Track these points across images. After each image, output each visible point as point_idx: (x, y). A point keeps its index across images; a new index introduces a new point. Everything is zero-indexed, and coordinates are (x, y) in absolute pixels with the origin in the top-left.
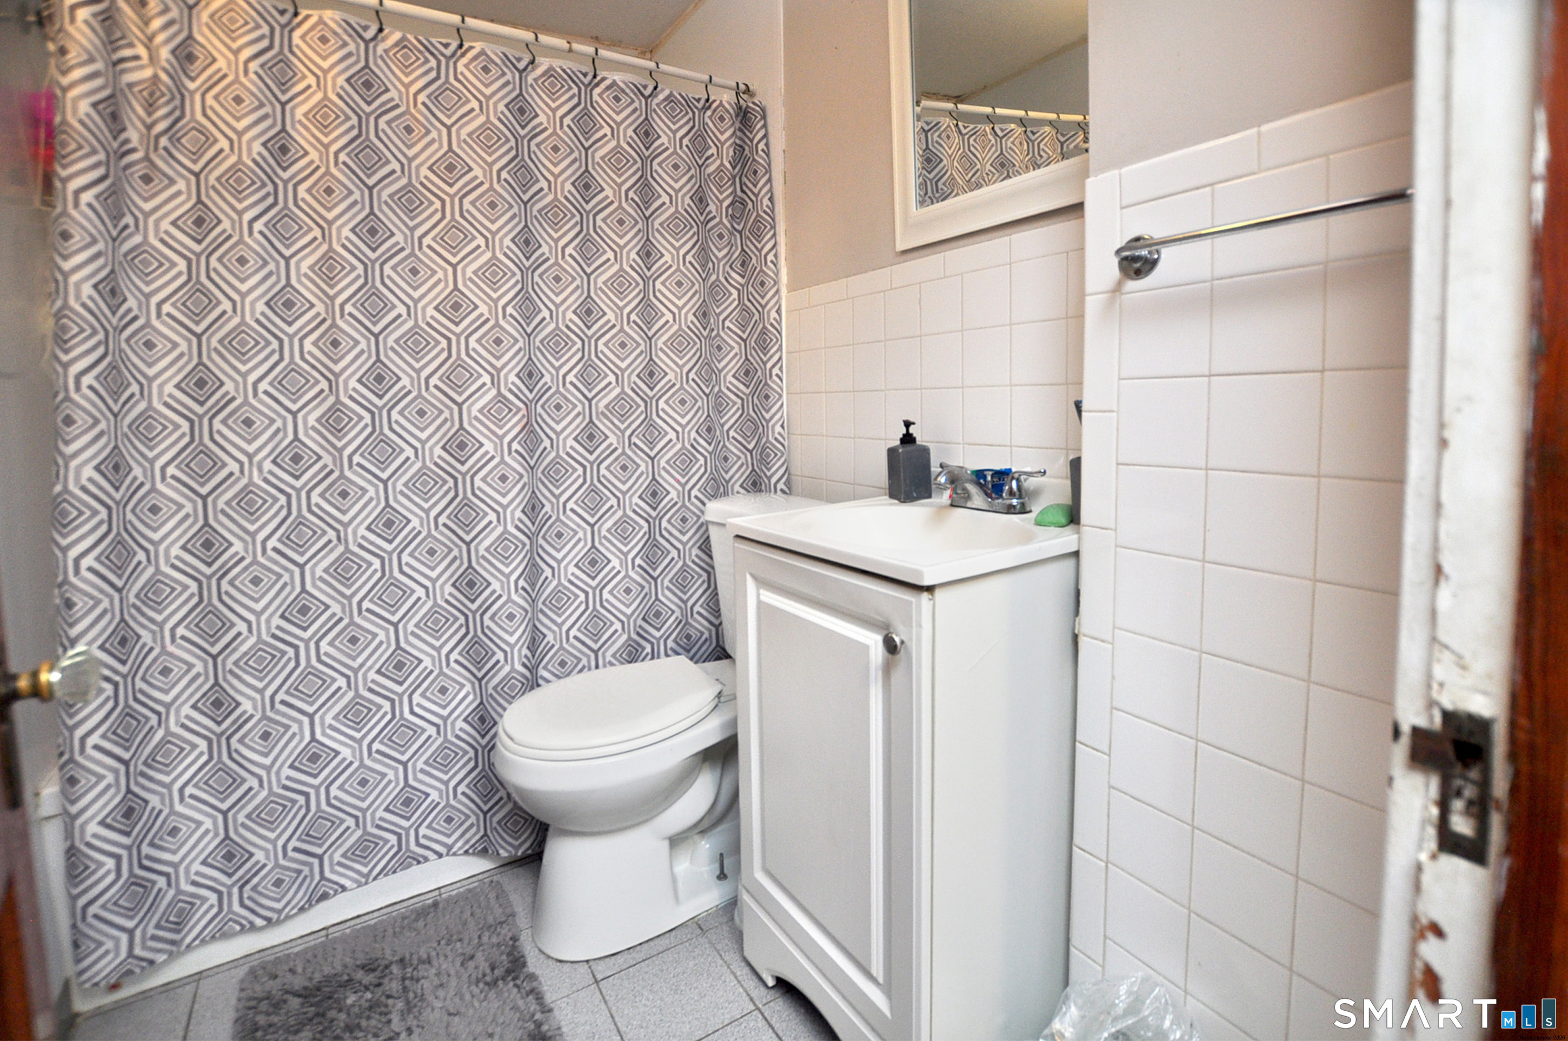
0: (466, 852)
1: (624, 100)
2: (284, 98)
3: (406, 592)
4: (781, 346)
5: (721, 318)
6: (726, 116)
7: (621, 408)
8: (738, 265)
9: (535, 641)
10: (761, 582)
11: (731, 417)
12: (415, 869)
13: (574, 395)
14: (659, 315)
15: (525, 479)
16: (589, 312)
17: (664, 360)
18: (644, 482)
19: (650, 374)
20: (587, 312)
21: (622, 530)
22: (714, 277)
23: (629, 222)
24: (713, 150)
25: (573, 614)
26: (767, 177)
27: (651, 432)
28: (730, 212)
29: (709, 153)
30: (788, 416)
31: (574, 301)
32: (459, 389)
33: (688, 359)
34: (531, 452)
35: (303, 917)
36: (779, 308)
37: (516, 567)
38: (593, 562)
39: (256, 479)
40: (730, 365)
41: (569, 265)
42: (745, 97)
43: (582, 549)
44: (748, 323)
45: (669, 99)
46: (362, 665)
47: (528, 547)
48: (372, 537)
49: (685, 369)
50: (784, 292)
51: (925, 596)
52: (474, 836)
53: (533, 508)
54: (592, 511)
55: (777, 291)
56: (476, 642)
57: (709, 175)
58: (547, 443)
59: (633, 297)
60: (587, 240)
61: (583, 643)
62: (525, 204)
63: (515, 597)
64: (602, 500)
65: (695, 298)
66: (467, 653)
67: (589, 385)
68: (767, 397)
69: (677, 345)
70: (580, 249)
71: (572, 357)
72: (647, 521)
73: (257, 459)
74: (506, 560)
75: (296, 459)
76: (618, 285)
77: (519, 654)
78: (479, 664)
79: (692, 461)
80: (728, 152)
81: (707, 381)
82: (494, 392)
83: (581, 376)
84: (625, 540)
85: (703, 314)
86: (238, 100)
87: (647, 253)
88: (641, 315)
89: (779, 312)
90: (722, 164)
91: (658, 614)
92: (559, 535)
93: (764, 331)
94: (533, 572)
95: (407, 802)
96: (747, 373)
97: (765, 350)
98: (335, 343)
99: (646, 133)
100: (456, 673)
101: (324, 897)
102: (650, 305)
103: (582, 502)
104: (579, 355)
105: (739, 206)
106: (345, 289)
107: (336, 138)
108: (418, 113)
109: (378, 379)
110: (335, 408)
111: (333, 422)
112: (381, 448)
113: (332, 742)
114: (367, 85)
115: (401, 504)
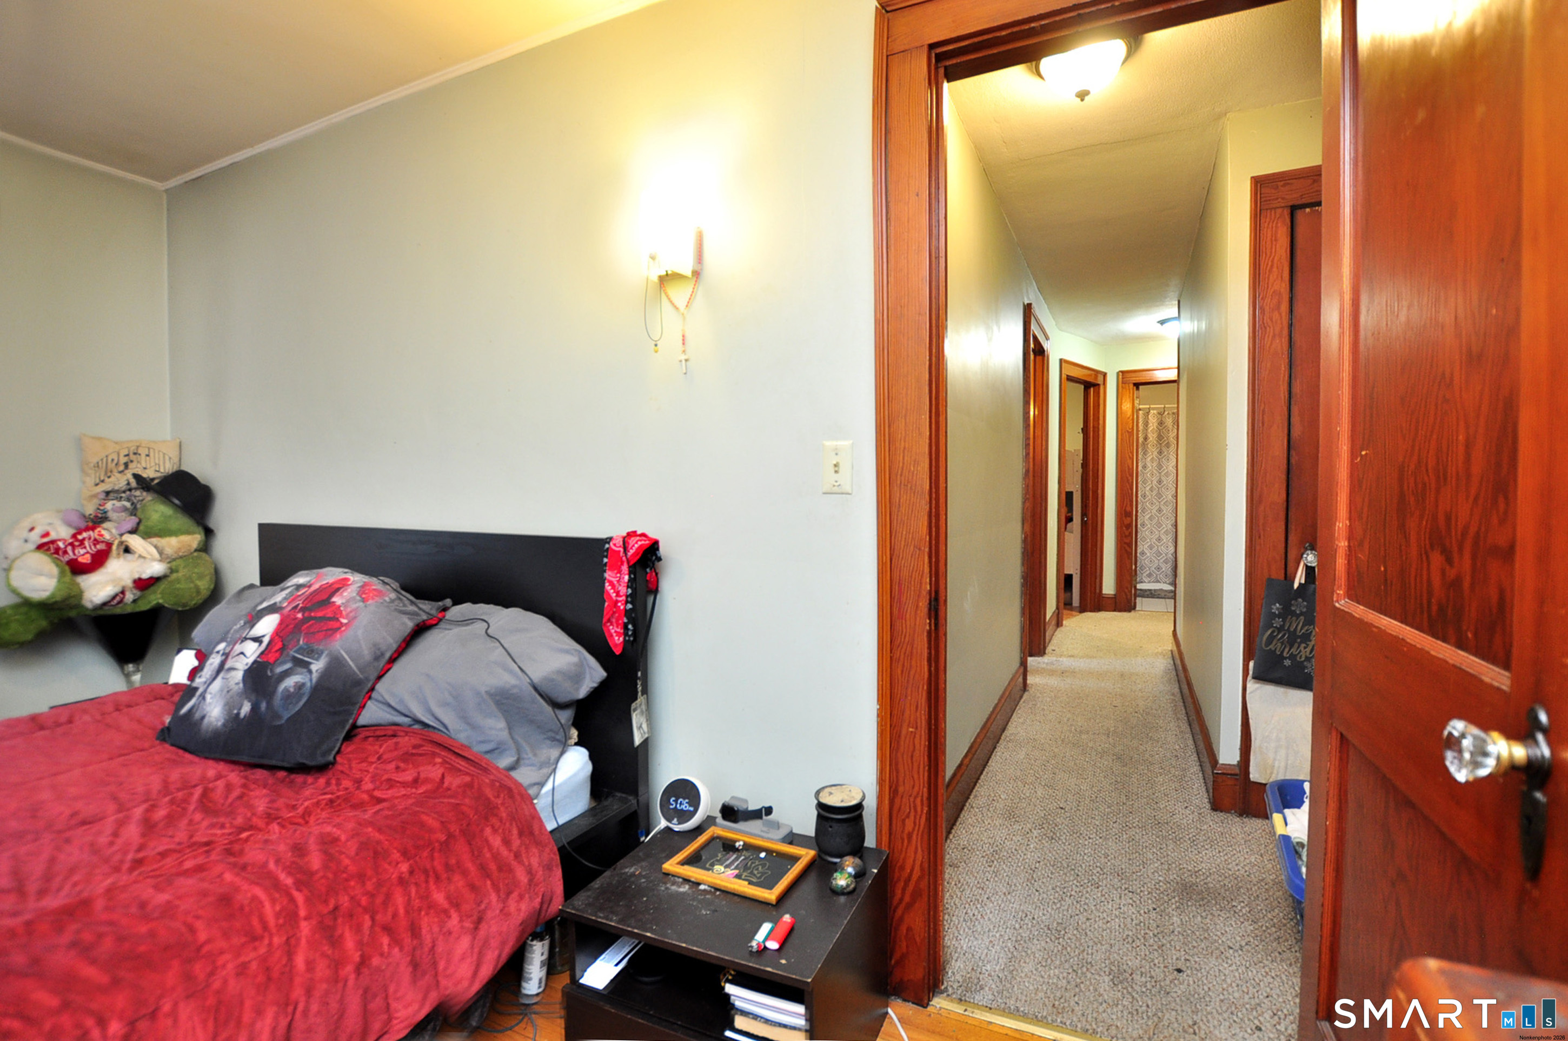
48: (1157, 513)
106: (1155, 464)
107: (1155, 435)
108: (1171, 427)
109: (1160, 482)
110: (1152, 487)
111: (1151, 490)
112: (1159, 495)
113: (1146, 551)
114: (1161, 423)
115: (1162, 507)
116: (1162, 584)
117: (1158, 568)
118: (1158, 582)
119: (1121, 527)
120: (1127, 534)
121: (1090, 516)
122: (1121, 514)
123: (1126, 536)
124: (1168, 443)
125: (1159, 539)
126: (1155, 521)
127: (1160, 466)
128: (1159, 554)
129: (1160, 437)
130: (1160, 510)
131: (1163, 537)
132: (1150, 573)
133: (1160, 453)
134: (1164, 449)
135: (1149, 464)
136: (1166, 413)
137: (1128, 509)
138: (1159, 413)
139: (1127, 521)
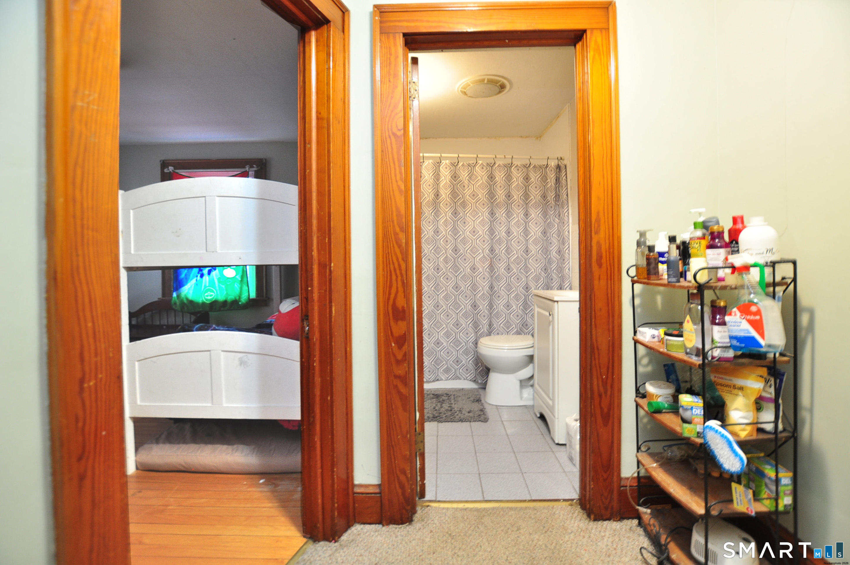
0: (471, 380)
1: (520, 170)
2: (438, 183)
3: (460, 306)
4: (569, 243)
5: (552, 233)
6: (552, 169)
7: (517, 261)
8: (557, 216)
9: (490, 325)
10: (539, 307)
11: (554, 266)
12: (458, 381)
13: (504, 256)
14: (530, 233)
15: (490, 279)
16: (509, 233)
17: (531, 247)
18: (524, 284)
19: (527, 251)
20: (508, 232)
21: (517, 297)
22: (549, 220)
23: (521, 206)
24: (549, 180)
25: (501, 320)
26: (566, 188)
27: (526, 269)
28: (554, 199)
29: (548, 181)
30: (572, 266)
31: (504, 230)
32: (474, 253)
33: (539, 246)
34: (492, 272)
35: (433, 383)
36: (569, 231)
37: (486, 303)
38: (508, 306)
39: (430, 273)
40: (554, 249)
41: (503, 219)
42: (561, 161)
43: (505, 302)
44: (559, 236)
45: (534, 167)
46: (449, 323)
47: (489, 298)
48: (453, 290)
49: (538, 250)
50: (570, 225)
51: (556, 303)
52: (473, 376)
53: (491, 287)
54: (509, 291)
55: (569, 225)
56: (475, 322)
57: (548, 188)
58: (496, 270)
59: (522, 228)
60: (509, 211)
61: (504, 329)
62: (492, 203)
63: (486, 311)
64: (511, 288)
65: (542, 227)
66: (473, 325)
67: (509, 254)
68: (564, 260)
69: (535, 242)
70: (507, 214)
71: (504, 246)
72: (524, 296)
73: (430, 268)
74: (484, 301)
75: (438, 269)
76: (518, 224)
77: (486, 327)
78: (476, 328)
79: (539, 279)
80: (554, 181)
81: (545, 254)
82: (482, 255)
83: (506, 251)
84: (517, 300)
85: (544, 233)
86: (429, 185)
87: (527, 215)
88: (524, 233)
89: (569, 232)
90: (551, 184)
91: (527, 325)
92: (499, 297)
93: (564, 238)
94: (491, 306)
95: (457, 361)
96: (559, 252)
97: (564, 244)
98: (447, 241)
99: (527, 178)
100: (471, 330)
101: (438, 380)
102: (527, 230)
103: (505, 288)
104: (506, 245)
105: (557, 197)
106: (449, 228)
107: (448, 191)
108: (466, 182)
109: (456, 250)
110: (446, 257)
111: (446, 260)
112: (456, 268)
113: (442, 340)
114: (455, 177)
115: (460, 283)
116: (462, 381)
117: (458, 361)
118: (457, 378)
119: (387, 344)
120: (399, 357)
121: (316, 322)
122: (386, 314)
123: (398, 362)
124: (464, 201)
125: (457, 324)
126: (451, 301)
127: (455, 231)
128: (457, 342)
129: (454, 194)
130: (456, 287)
131: (462, 321)
132: (447, 368)
133: (455, 213)
134: (459, 210)
135: (442, 228)
136: (460, 164)
137: (401, 302)
138: (452, 164)
139: (399, 328)
